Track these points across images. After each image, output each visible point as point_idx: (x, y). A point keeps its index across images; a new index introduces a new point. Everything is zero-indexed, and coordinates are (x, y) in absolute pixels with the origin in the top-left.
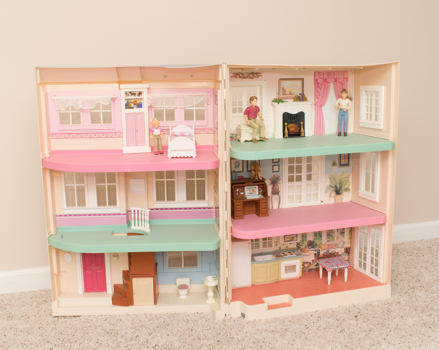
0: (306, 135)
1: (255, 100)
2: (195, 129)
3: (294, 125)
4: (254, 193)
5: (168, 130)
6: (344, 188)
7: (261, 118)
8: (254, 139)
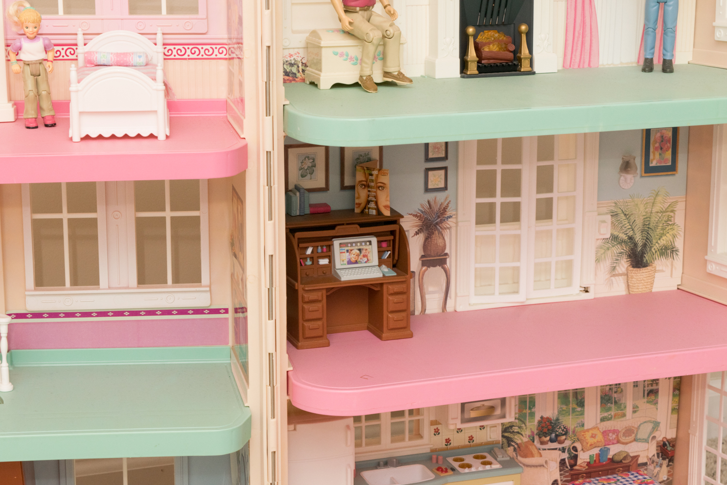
0: (536, 69)
2: (164, 44)
3: (497, 35)
4: (366, 259)
5: (74, 47)
6: (657, 244)
7: (388, 7)
8: (364, 78)
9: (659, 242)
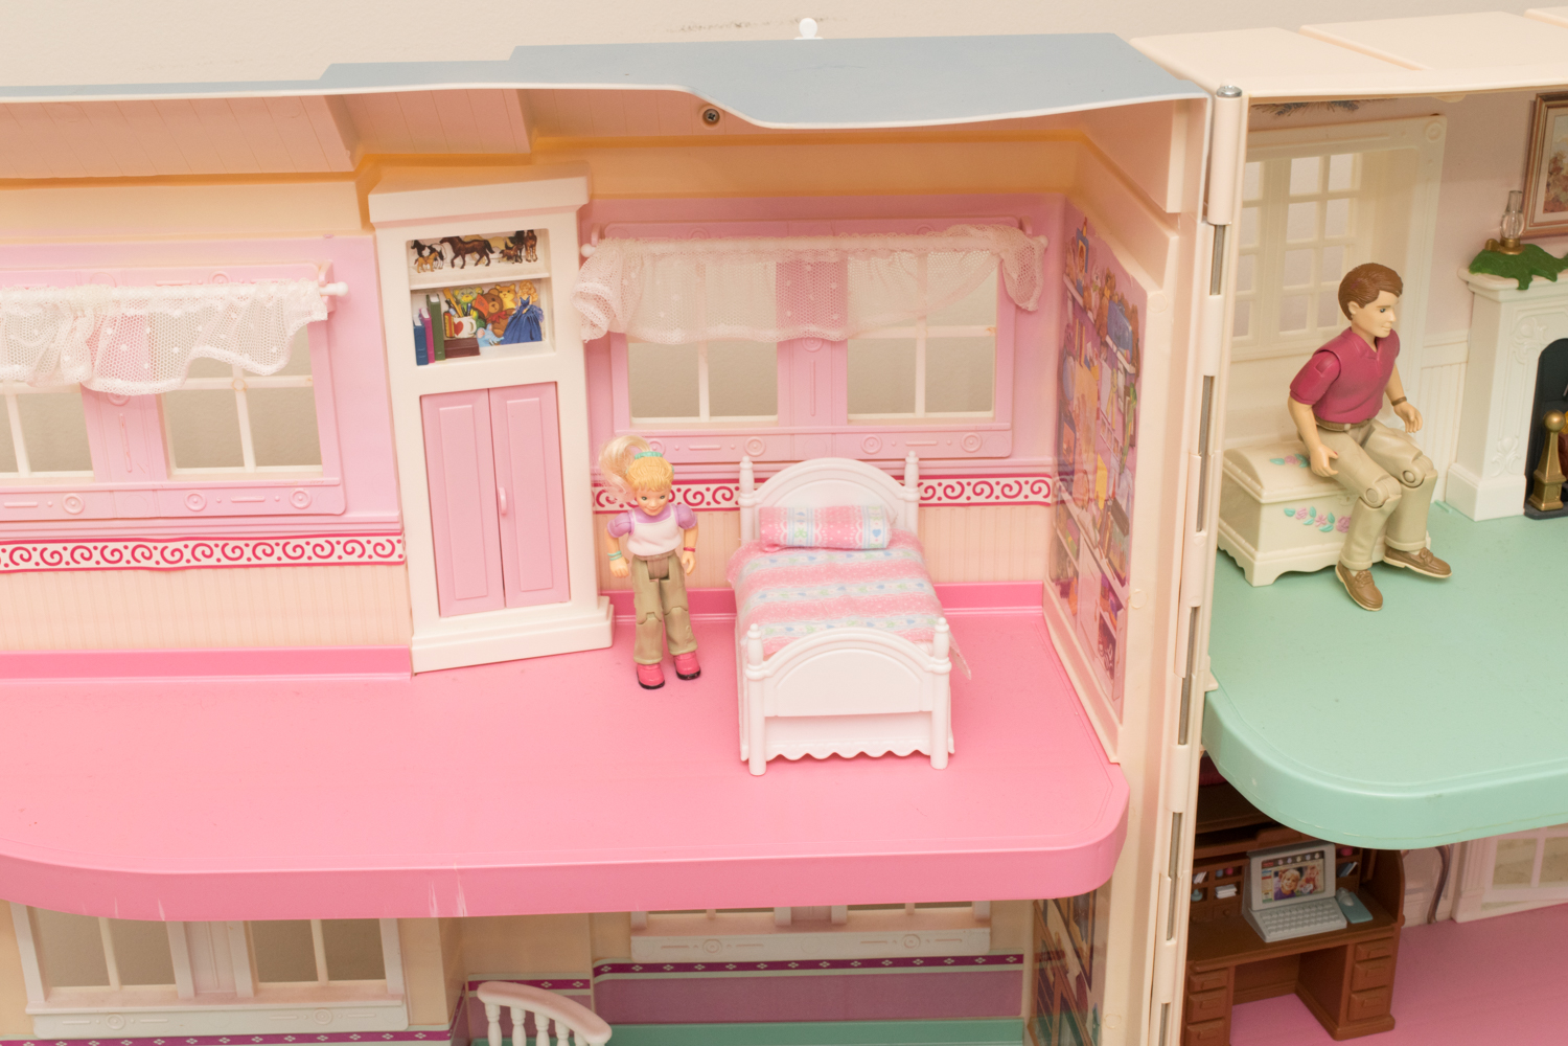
1: (1385, 297)
2: (921, 477)
5: (732, 486)
7: (1403, 404)
8: (1354, 574)
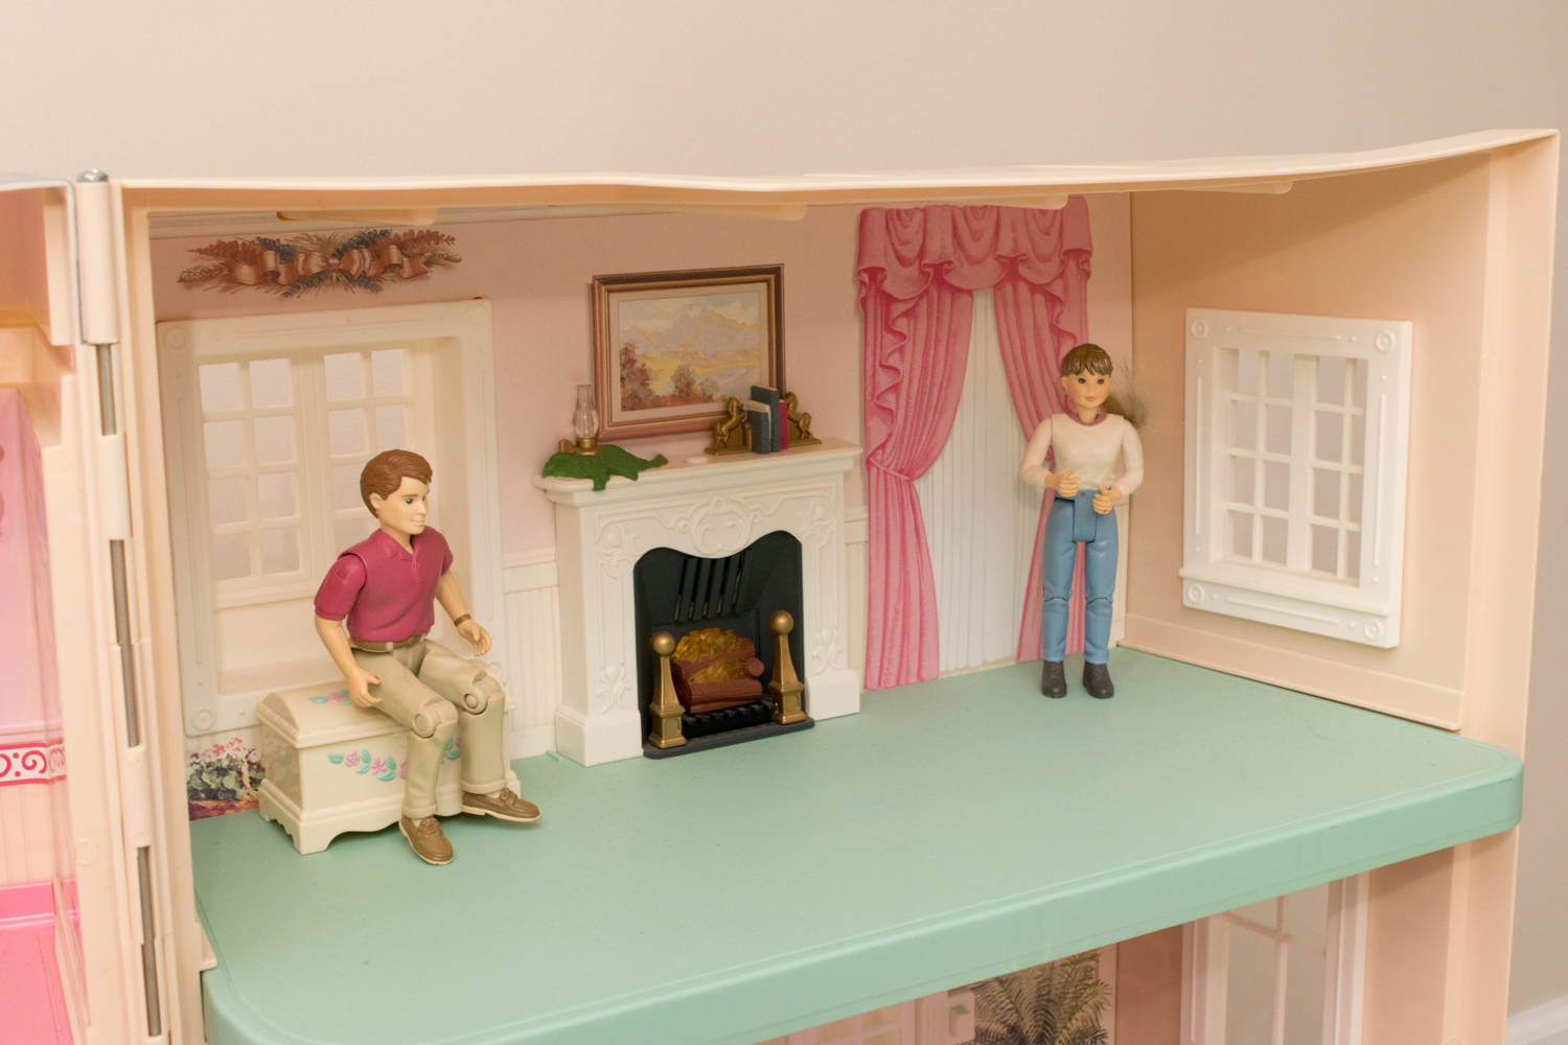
6: (1065, 1032)
7: (466, 623)
9: (1069, 1025)
